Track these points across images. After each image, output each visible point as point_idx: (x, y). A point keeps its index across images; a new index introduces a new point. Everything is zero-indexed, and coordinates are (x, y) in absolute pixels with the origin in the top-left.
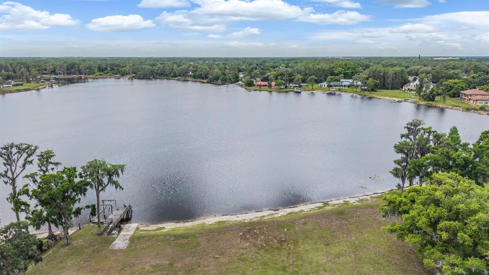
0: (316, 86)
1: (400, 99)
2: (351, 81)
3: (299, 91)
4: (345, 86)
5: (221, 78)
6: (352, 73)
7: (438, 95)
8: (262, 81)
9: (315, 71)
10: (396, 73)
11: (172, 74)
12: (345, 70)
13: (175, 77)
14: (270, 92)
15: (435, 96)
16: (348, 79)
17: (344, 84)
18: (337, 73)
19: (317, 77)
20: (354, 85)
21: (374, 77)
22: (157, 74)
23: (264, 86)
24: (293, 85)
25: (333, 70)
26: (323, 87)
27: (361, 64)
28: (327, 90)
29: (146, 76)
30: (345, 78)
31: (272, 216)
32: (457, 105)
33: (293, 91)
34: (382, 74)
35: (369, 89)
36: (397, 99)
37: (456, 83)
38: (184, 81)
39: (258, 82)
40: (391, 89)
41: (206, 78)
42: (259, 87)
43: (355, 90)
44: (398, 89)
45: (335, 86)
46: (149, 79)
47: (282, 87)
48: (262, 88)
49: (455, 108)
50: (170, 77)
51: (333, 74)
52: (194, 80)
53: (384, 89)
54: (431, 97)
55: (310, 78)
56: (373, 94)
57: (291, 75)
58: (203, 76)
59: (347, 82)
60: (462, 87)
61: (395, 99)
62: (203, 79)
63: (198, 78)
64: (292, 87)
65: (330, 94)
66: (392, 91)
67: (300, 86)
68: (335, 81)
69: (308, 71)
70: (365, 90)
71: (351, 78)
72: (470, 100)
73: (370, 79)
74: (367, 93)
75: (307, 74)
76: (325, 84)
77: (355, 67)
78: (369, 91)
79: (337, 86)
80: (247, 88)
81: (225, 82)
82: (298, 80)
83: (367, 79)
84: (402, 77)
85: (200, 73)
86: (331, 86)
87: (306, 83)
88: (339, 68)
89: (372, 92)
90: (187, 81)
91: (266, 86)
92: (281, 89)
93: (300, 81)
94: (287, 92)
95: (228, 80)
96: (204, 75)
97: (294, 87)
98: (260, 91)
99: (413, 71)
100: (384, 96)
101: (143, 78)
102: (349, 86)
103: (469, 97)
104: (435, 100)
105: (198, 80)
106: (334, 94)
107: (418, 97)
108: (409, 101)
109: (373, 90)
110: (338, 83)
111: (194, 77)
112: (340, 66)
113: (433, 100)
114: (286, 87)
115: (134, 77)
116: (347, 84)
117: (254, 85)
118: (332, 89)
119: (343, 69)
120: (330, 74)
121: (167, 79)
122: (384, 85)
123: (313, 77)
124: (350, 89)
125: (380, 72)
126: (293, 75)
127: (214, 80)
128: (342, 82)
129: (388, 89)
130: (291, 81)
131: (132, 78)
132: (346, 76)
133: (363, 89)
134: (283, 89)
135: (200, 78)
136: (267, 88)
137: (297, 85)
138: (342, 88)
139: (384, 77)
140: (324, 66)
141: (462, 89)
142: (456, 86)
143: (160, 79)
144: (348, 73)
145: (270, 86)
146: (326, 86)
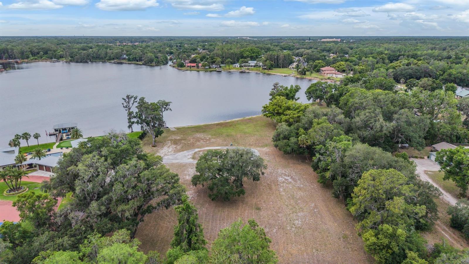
0: (231, 66)
1: (286, 75)
2: (255, 62)
3: (220, 70)
4: (252, 66)
5: (155, 60)
6: (256, 56)
7: (308, 71)
8: (190, 62)
9: (229, 54)
10: (285, 56)
11: (108, 58)
12: (251, 54)
13: (110, 60)
14: (199, 71)
15: (306, 71)
16: (254, 60)
17: (251, 64)
18: (246, 56)
19: (231, 59)
20: (258, 65)
21: (271, 59)
22: (93, 57)
23: (192, 66)
24: (215, 66)
25: (243, 54)
26: (237, 67)
27: (263, 47)
28: (240, 70)
29: (83, 60)
30: (251, 60)
32: (316, 77)
33: (216, 71)
34: (276, 57)
35: (268, 68)
36: (284, 75)
37: (319, 63)
38: (118, 63)
39: (187, 63)
40: (282, 68)
41: (141, 60)
42: (189, 67)
43: (258, 69)
44: (287, 67)
45: (245, 66)
46: (87, 62)
47: (207, 67)
48: (192, 68)
49: (315, 79)
50: (106, 60)
51: (242, 57)
52: (130, 62)
53: (278, 67)
54: (303, 73)
55: (227, 60)
56: (270, 72)
57: (212, 58)
58: (137, 59)
59: (252, 63)
60: (322, 66)
61: (283, 74)
62: (138, 61)
63: (132, 61)
64: (214, 68)
65: (242, 72)
66: (283, 69)
67: (220, 67)
68: (244, 63)
69: (224, 54)
70: (265, 69)
71: (255, 60)
72: (324, 73)
73: (268, 61)
74: (266, 71)
75: (223, 57)
76: (238, 65)
77: (258, 52)
78: (267, 69)
79: (246, 66)
80: (180, 68)
81: (158, 64)
82: (219, 62)
83: (266, 61)
84: (289, 59)
85: (135, 56)
86: (242, 66)
87: (224, 64)
88: (247, 53)
89: (269, 70)
90: (121, 63)
91: (194, 66)
92: (206, 69)
93: (220, 63)
94: (211, 71)
95: (161, 62)
96: (139, 58)
97: (216, 67)
98: (191, 71)
99: (300, 53)
100: (277, 73)
101: (81, 62)
102: (254, 66)
103: (324, 72)
104: (306, 74)
105: (133, 62)
106: (245, 72)
107: (297, 73)
108: (291, 75)
109: (270, 69)
110: (247, 64)
111: (129, 60)
112: (247, 51)
113: (305, 74)
114: (210, 68)
115: (71, 61)
116: (253, 64)
117: (185, 66)
118: (243, 69)
119: (250, 53)
120: (241, 57)
121: (103, 62)
122: (278, 65)
123: (229, 60)
124: (255, 68)
125: (274, 55)
126: (214, 58)
127: (150, 63)
128: (250, 63)
129: (280, 68)
130: (213, 62)
131: (69, 62)
132: (253, 59)
133: (263, 69)
134: (207, 69)
135: (134, 61)
136: (195, 68)
137: (218, 66)
138: (249, 67)
139: (277, 59)
140: (236, 51)
141: (323, 67)
142: (319, 65)
143: (95, 62)
144: (253, 56)
145: (198, 67)
146: (239, 67)
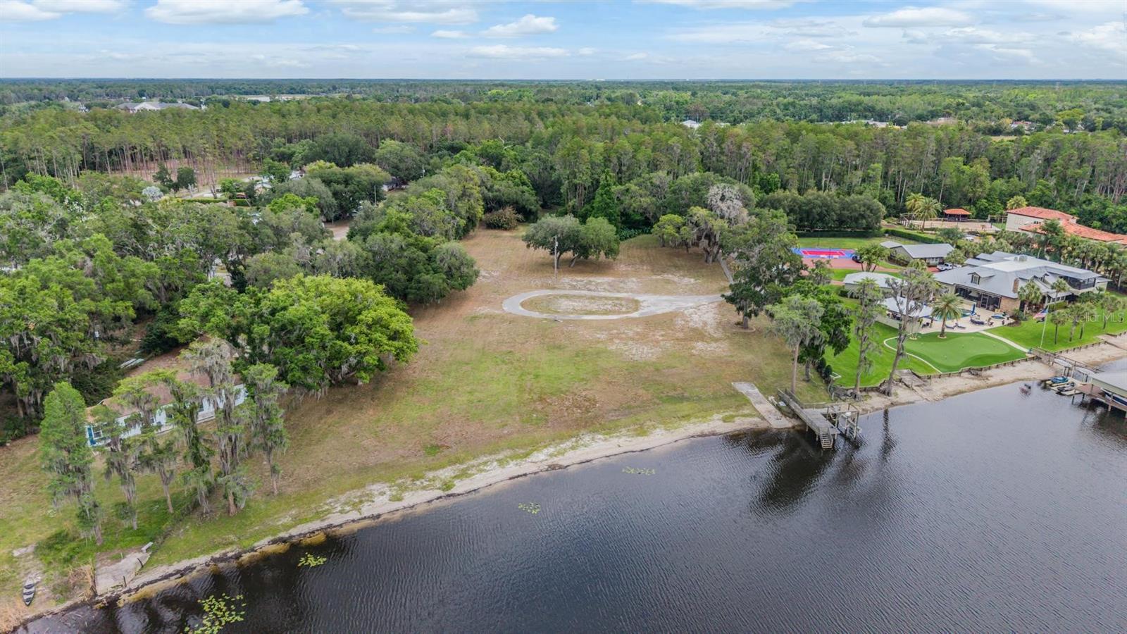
31: (558, 448)
